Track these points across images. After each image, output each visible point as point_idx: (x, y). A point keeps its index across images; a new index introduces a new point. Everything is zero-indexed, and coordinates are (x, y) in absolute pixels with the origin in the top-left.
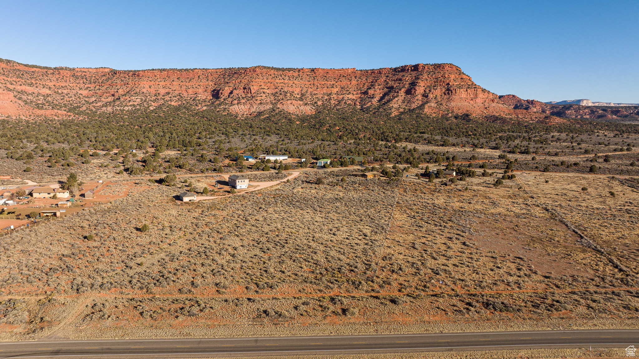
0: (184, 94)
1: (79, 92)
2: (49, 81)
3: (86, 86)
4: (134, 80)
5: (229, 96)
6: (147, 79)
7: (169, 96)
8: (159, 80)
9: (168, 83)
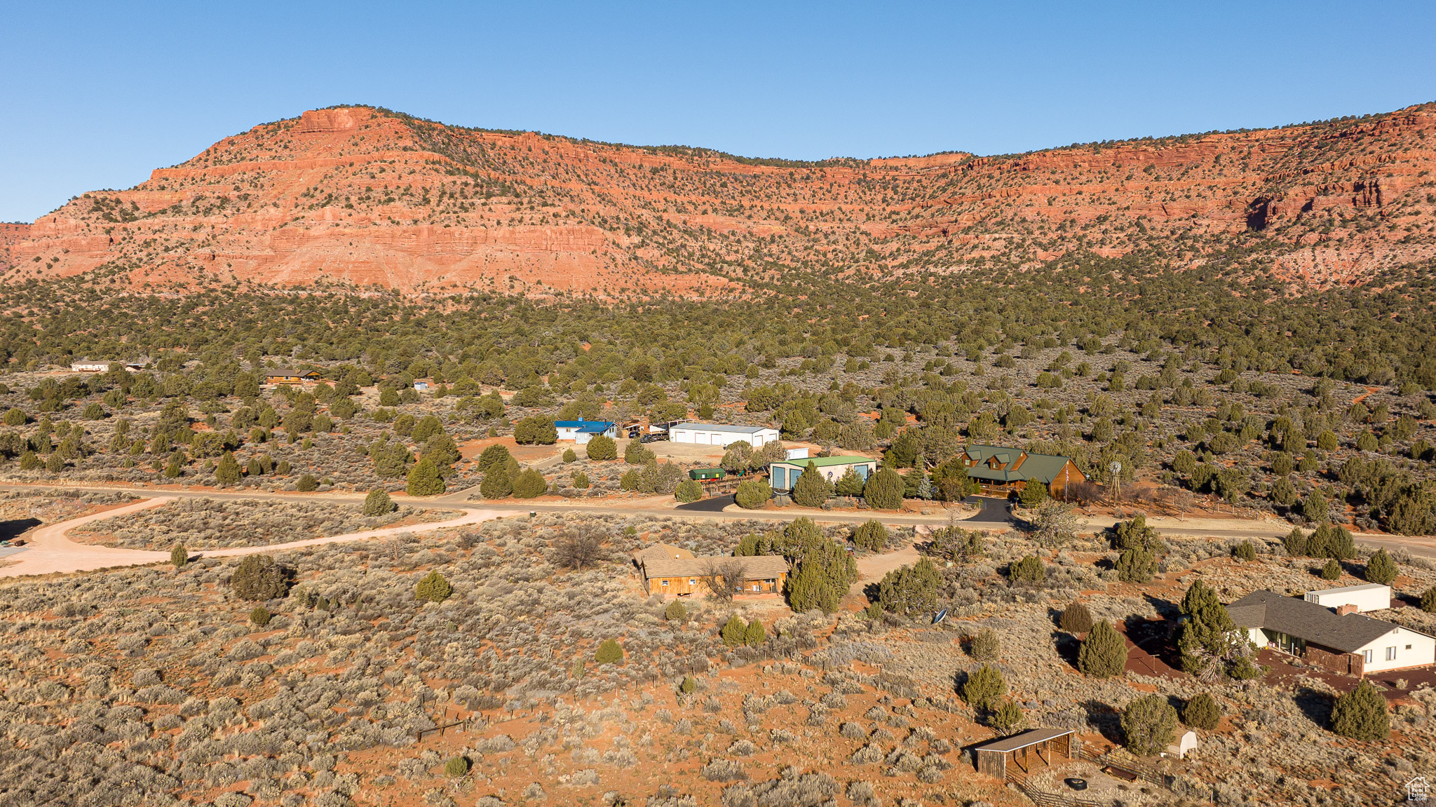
0: (1156, 218)
1: (863, 227)
2: (790, 199)
3: (889, 209)
4: (1011, 182)
5: (1299, 217)
6: (1048, 175)
7: (1103, 227)
8: (1084, 178)
9: (1110, 185)
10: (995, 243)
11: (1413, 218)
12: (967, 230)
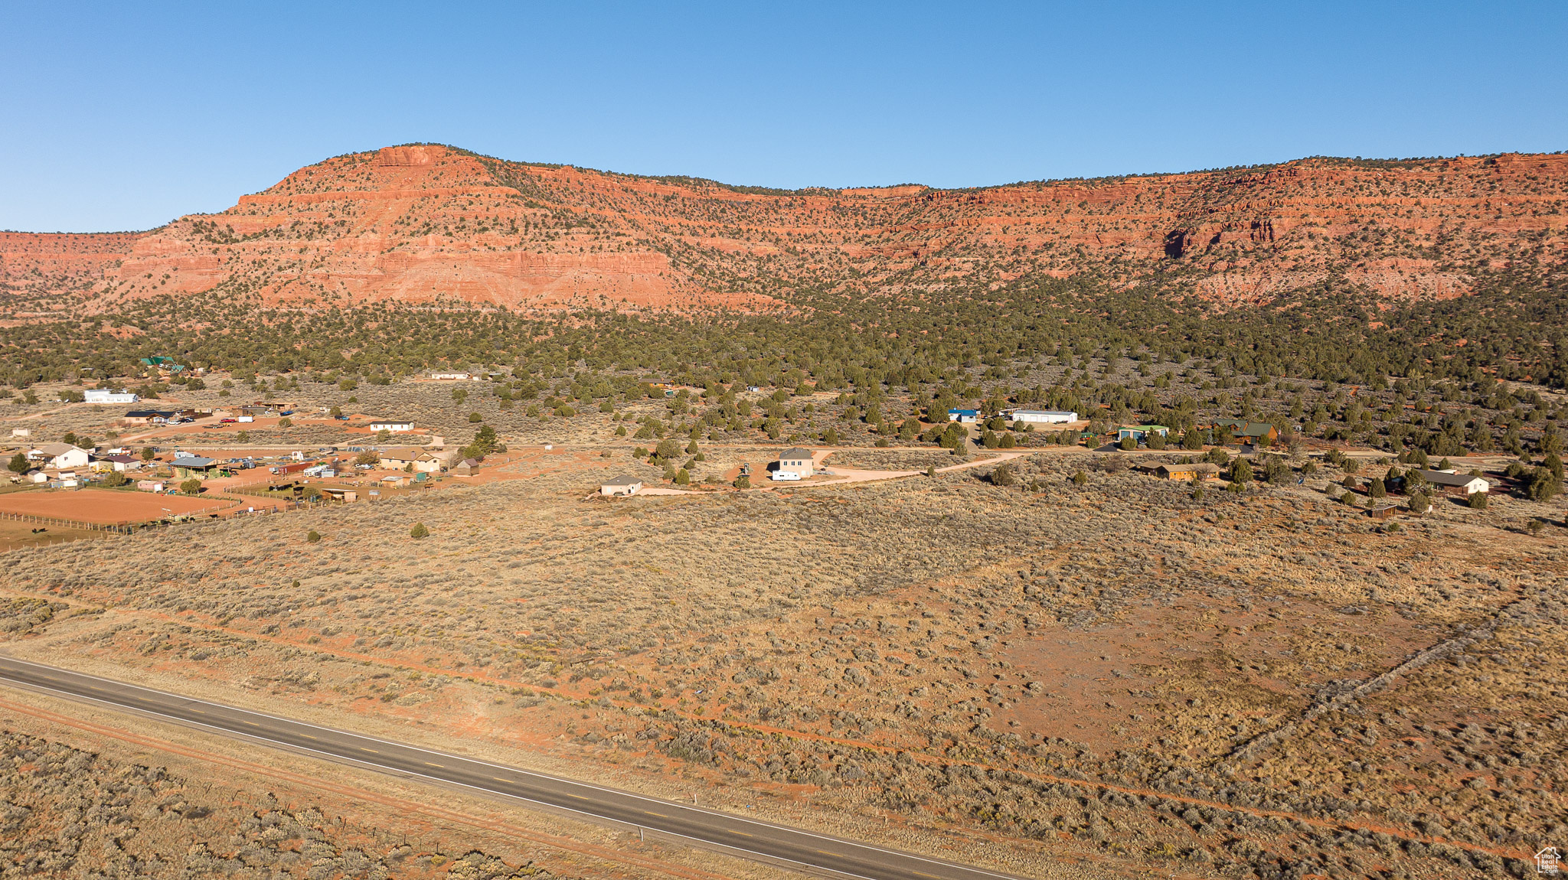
0: (1092, 245)
1: (842, 248)
2: (778, 223)
3: (861, 233)
4: (969, 214)
5: (1209, 248)
6: (1001, 208)
7: (1050, 253)
8: (1030, 211)
9: (1052, 218)
10: (964, 265)
11: (1299, 250)
12: (939, 254)
